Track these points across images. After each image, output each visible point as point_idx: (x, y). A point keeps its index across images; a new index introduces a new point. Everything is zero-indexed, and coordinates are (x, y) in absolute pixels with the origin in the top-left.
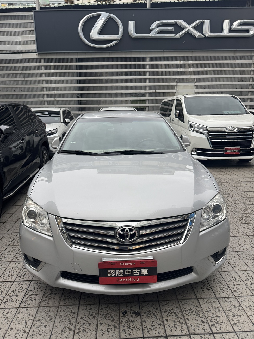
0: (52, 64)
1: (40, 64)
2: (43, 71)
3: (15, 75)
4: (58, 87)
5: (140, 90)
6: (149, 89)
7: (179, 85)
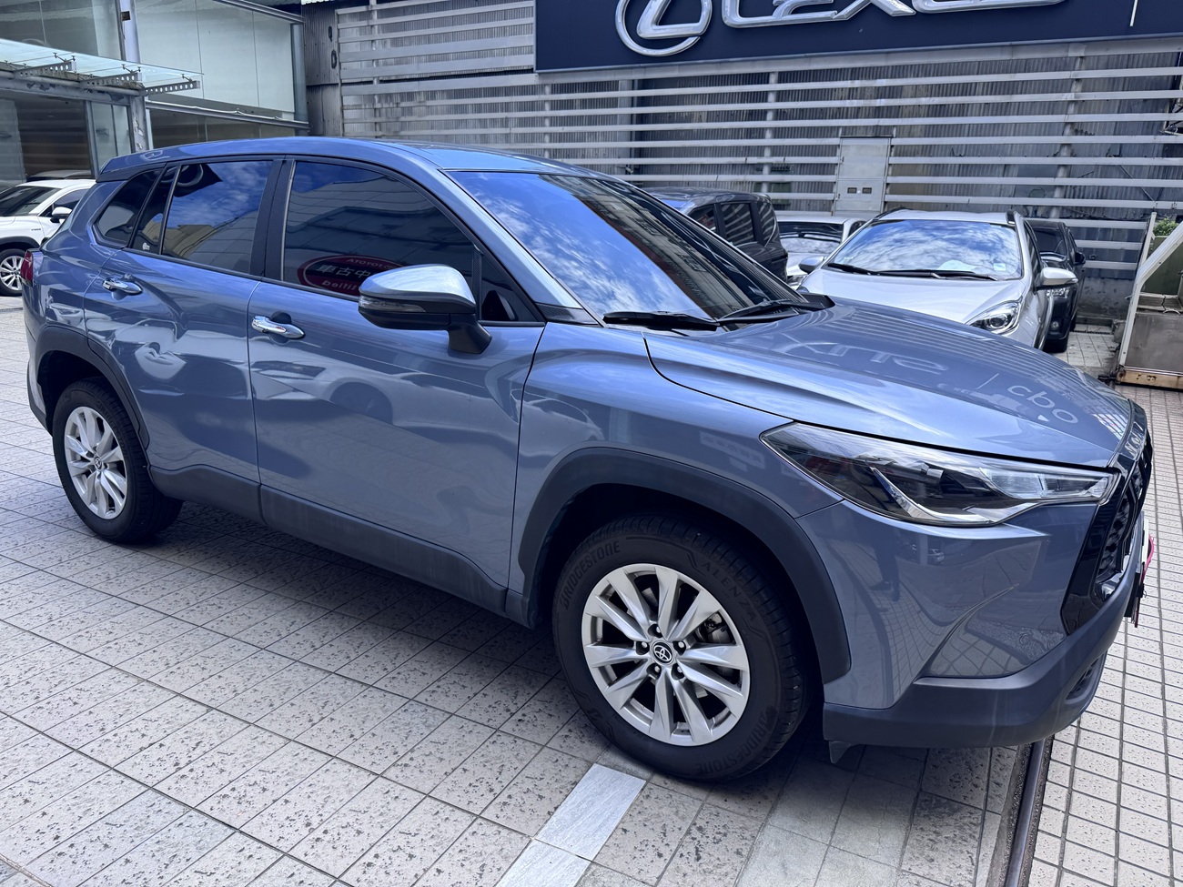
0: (564, 97)
1: (543, 97)
2: (548, 112)
3: (505, 123)
4: (584, 150)
5: (747, 156)
6: (773, 155)
7: (845, 146)
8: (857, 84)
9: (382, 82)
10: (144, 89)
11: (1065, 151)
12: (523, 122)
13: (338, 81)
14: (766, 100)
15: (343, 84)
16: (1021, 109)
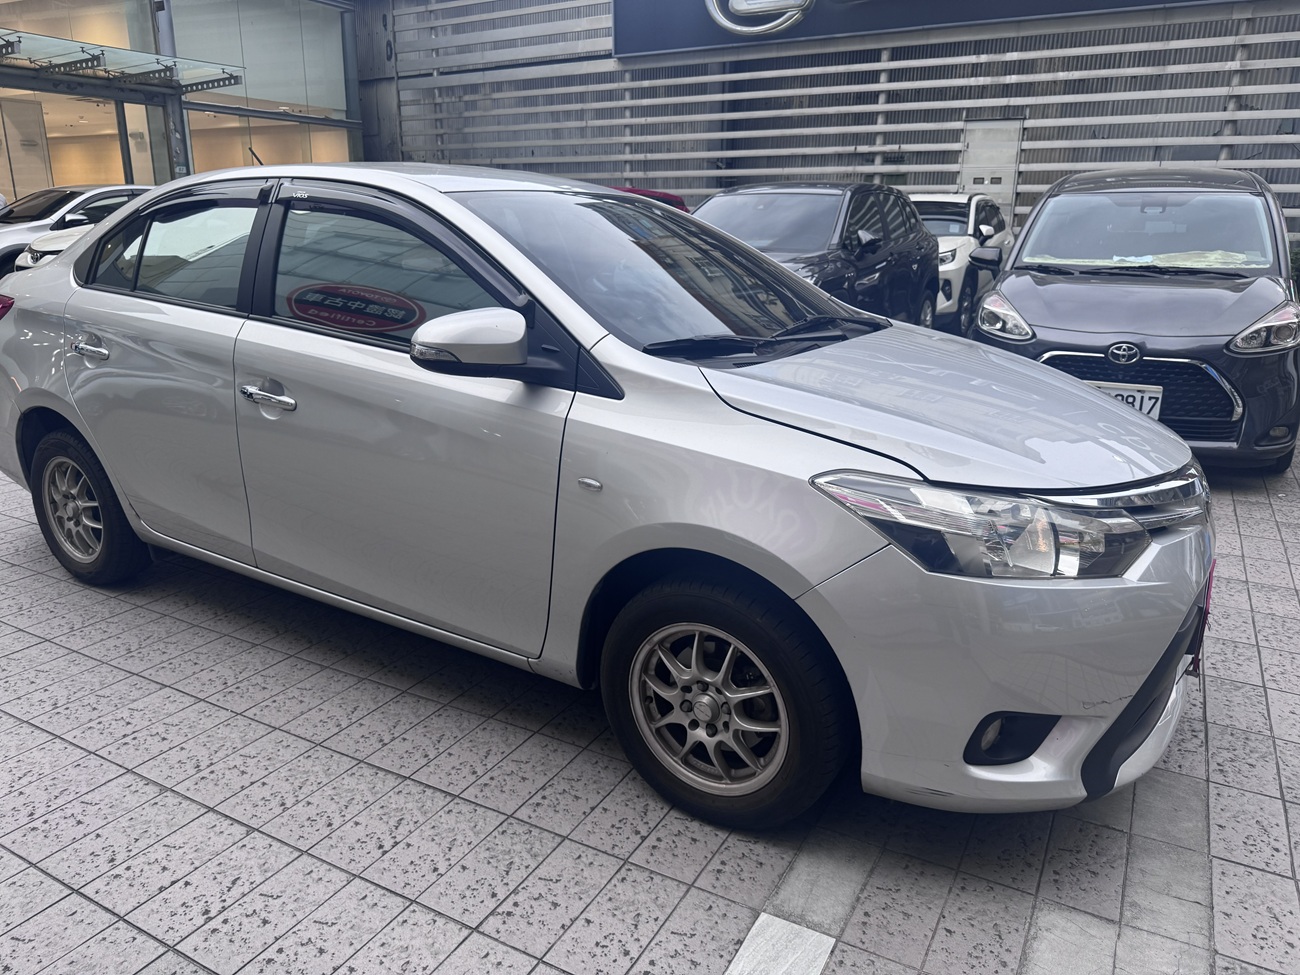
0: (646, 83)
1: (623, 85)
2: (628, 102)
3: (580, 115)
4: (669, 143)
5: (856, 145)
6: (885, 143)
7: (970, 130)
8: (984, 58)
9: (442, 74)
10: (181, 86)
11: (1228, 130)
12: (600, 114)
13: (394, 75)
14: (877, 81)
15: (399, 78)
16: (1175, 81)
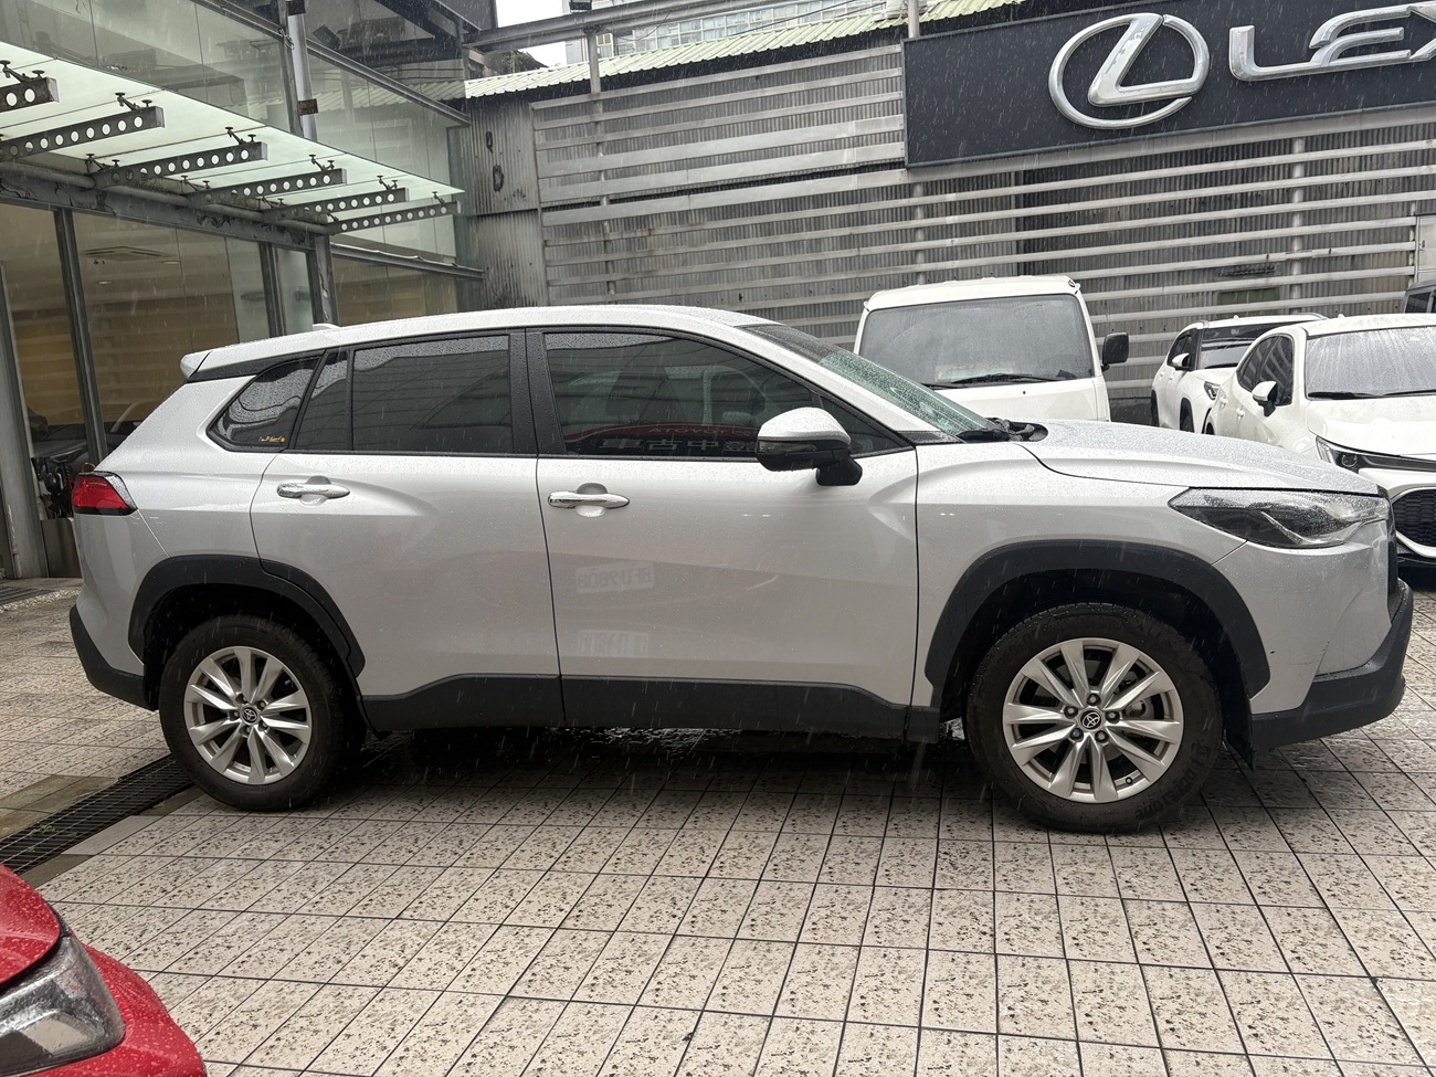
1: (913, 201)
2: (920, 222)
5: (1269, 253)
6: (1305, 248)
7: (1425, 226)
9: (612, 202)
10: (338, 222)
13: (537, 205)
14: (1289, 175)
15: (545, 209)
